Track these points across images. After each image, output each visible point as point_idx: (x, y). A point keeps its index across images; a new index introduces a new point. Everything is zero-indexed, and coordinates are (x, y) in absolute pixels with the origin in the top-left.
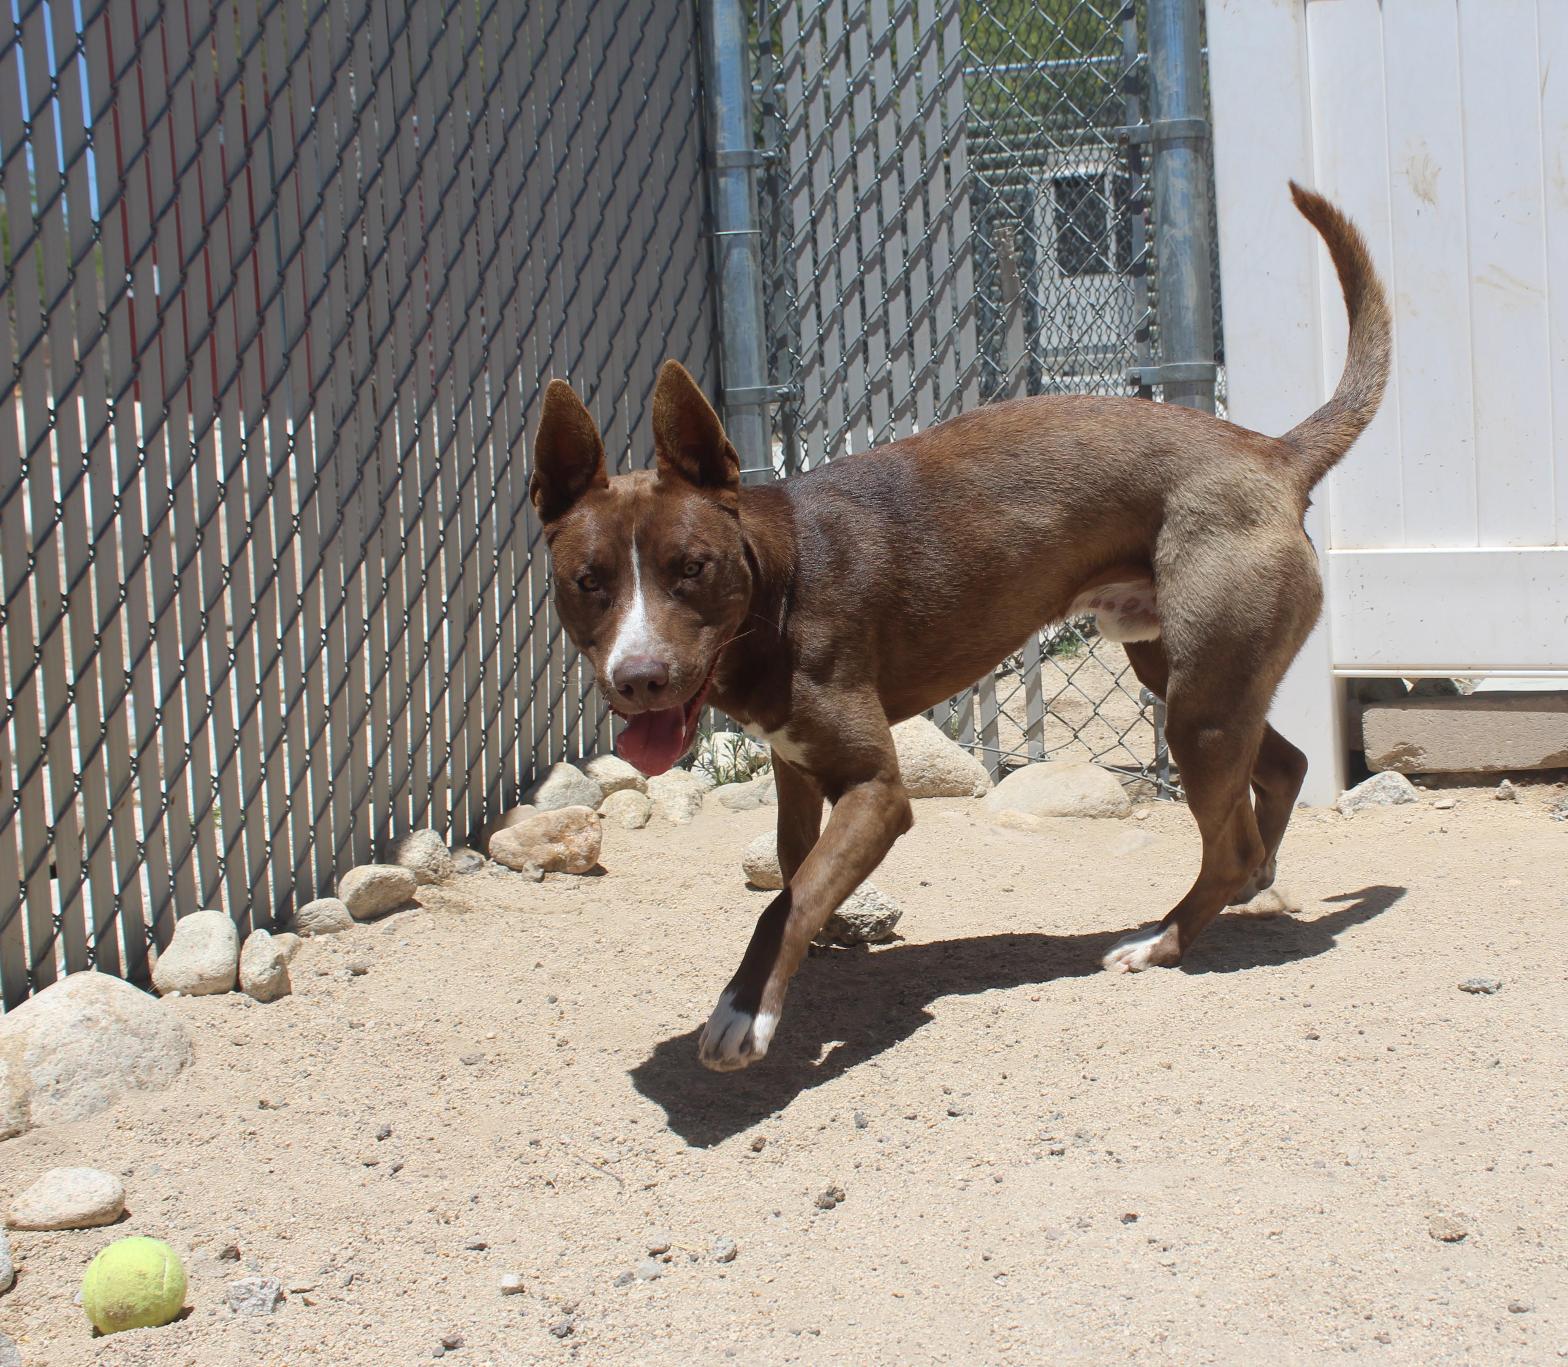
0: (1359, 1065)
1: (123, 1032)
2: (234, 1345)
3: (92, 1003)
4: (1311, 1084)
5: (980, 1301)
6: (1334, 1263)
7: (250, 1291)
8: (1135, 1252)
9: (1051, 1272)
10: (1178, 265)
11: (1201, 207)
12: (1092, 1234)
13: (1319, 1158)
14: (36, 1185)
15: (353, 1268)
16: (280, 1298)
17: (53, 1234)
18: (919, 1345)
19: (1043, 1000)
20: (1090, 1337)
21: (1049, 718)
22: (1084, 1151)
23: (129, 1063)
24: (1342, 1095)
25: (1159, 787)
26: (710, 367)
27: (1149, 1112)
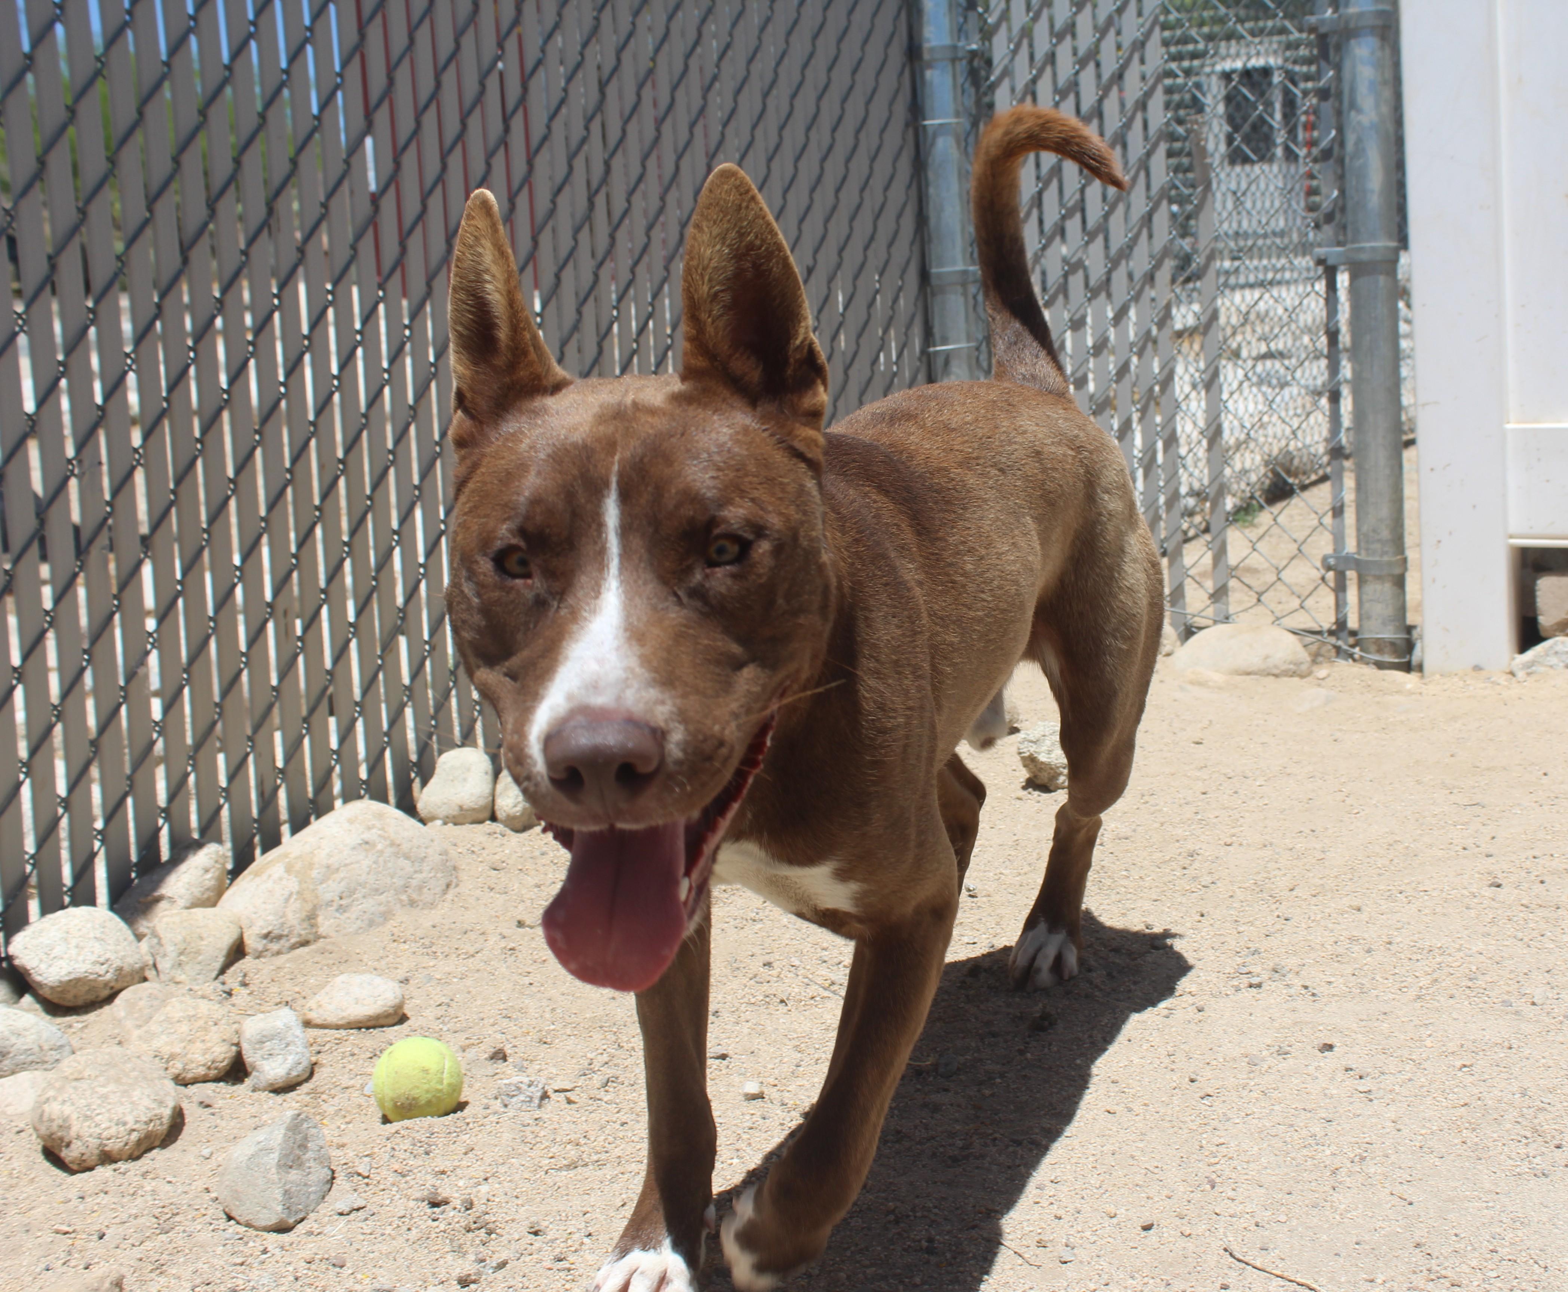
0: (1540, 912)
1: (396, 855)
2: (507, 1136)
3: (369, 828)
4: (1495, 929)
5: (1188, 1119)
6: (1524, 1095)
7: (519, 1088)
8: (1332, 1079)
9: (1254, 1094)
10: (1364, 150)
11: (1387, 93)
12: (1291, 1061)
13: (1506, 997)
14: (327, 989)
15: (609, 1072)
16: (545, 1096)
17: (343, 1032)
18: (1133, 1157)
19: (1235, 845)
20: (1293, 1155)
21: (1233, 583)
22: (1280, 984)
23: (402, 883)
24: (1526, 939)
25: (1338, 649)
26: (916, 248)
27: (1341, 950)
